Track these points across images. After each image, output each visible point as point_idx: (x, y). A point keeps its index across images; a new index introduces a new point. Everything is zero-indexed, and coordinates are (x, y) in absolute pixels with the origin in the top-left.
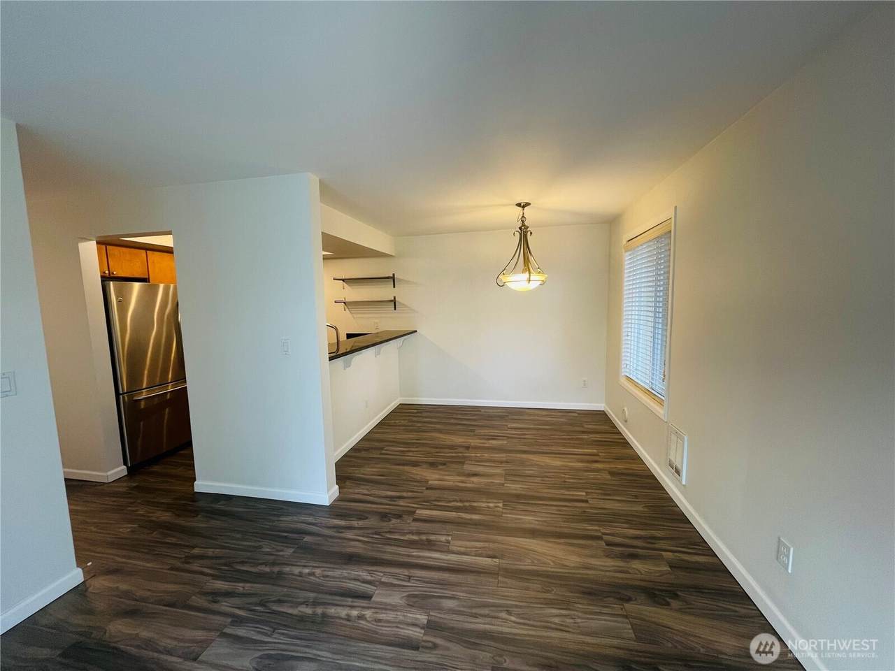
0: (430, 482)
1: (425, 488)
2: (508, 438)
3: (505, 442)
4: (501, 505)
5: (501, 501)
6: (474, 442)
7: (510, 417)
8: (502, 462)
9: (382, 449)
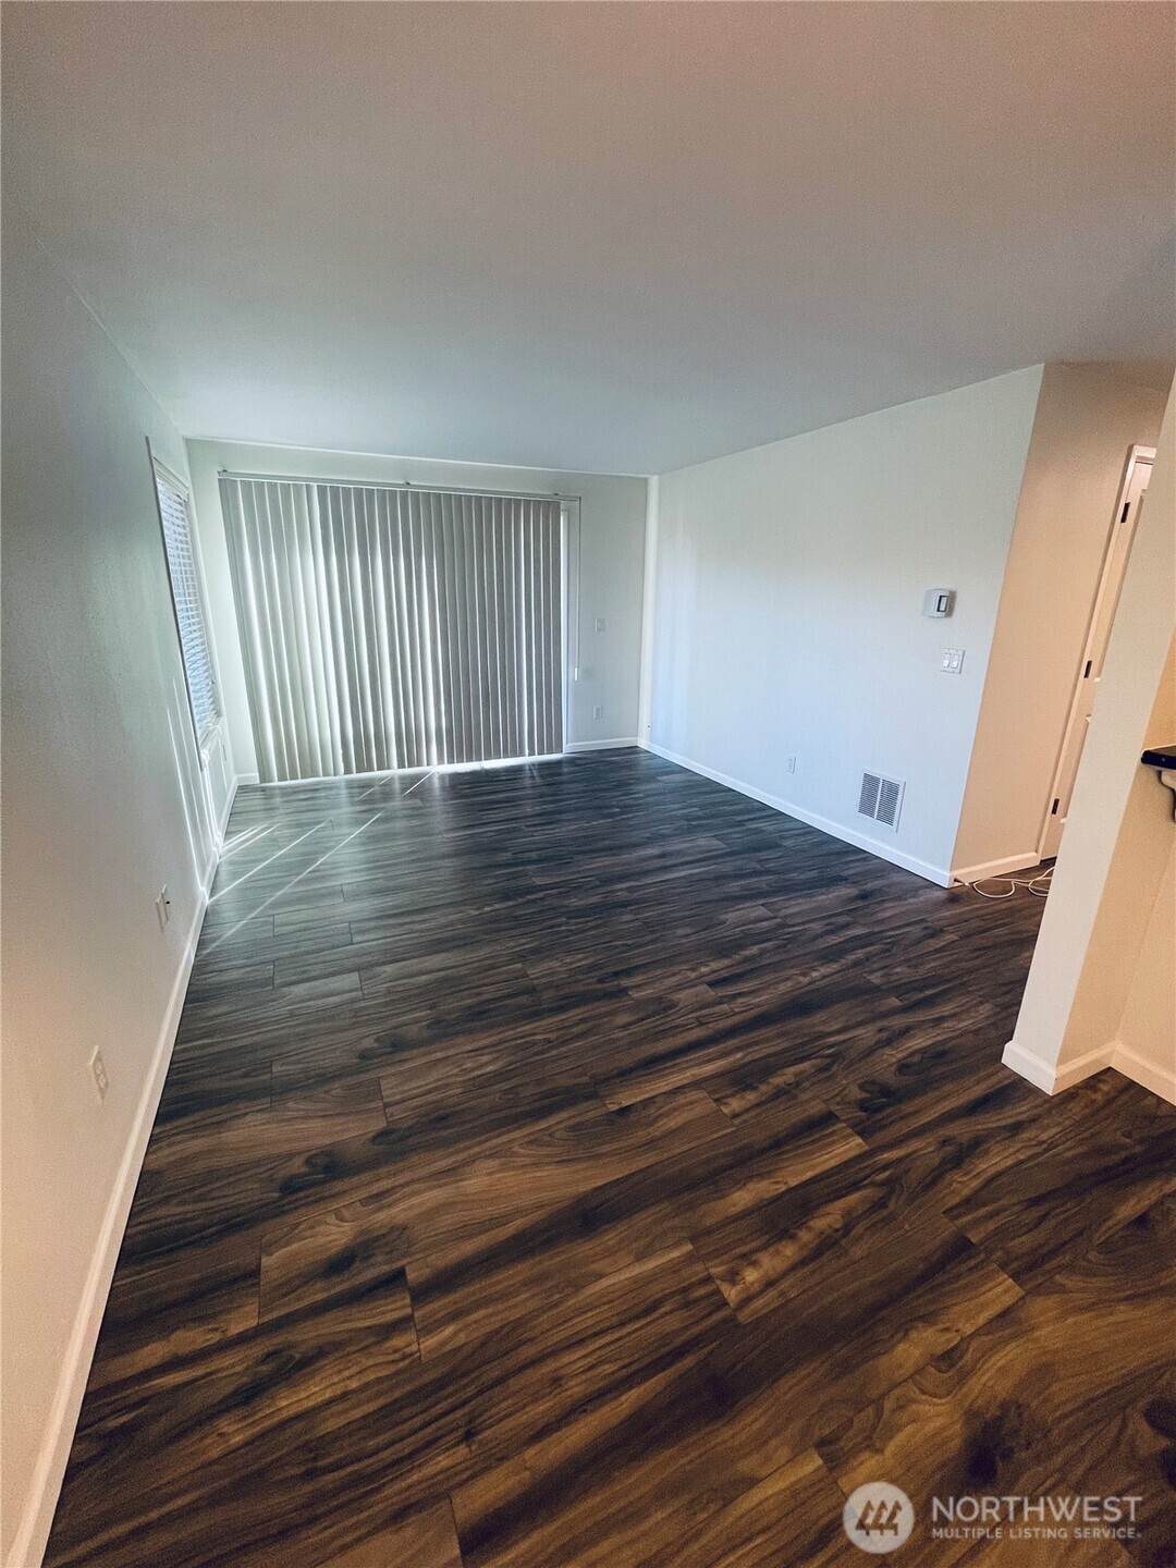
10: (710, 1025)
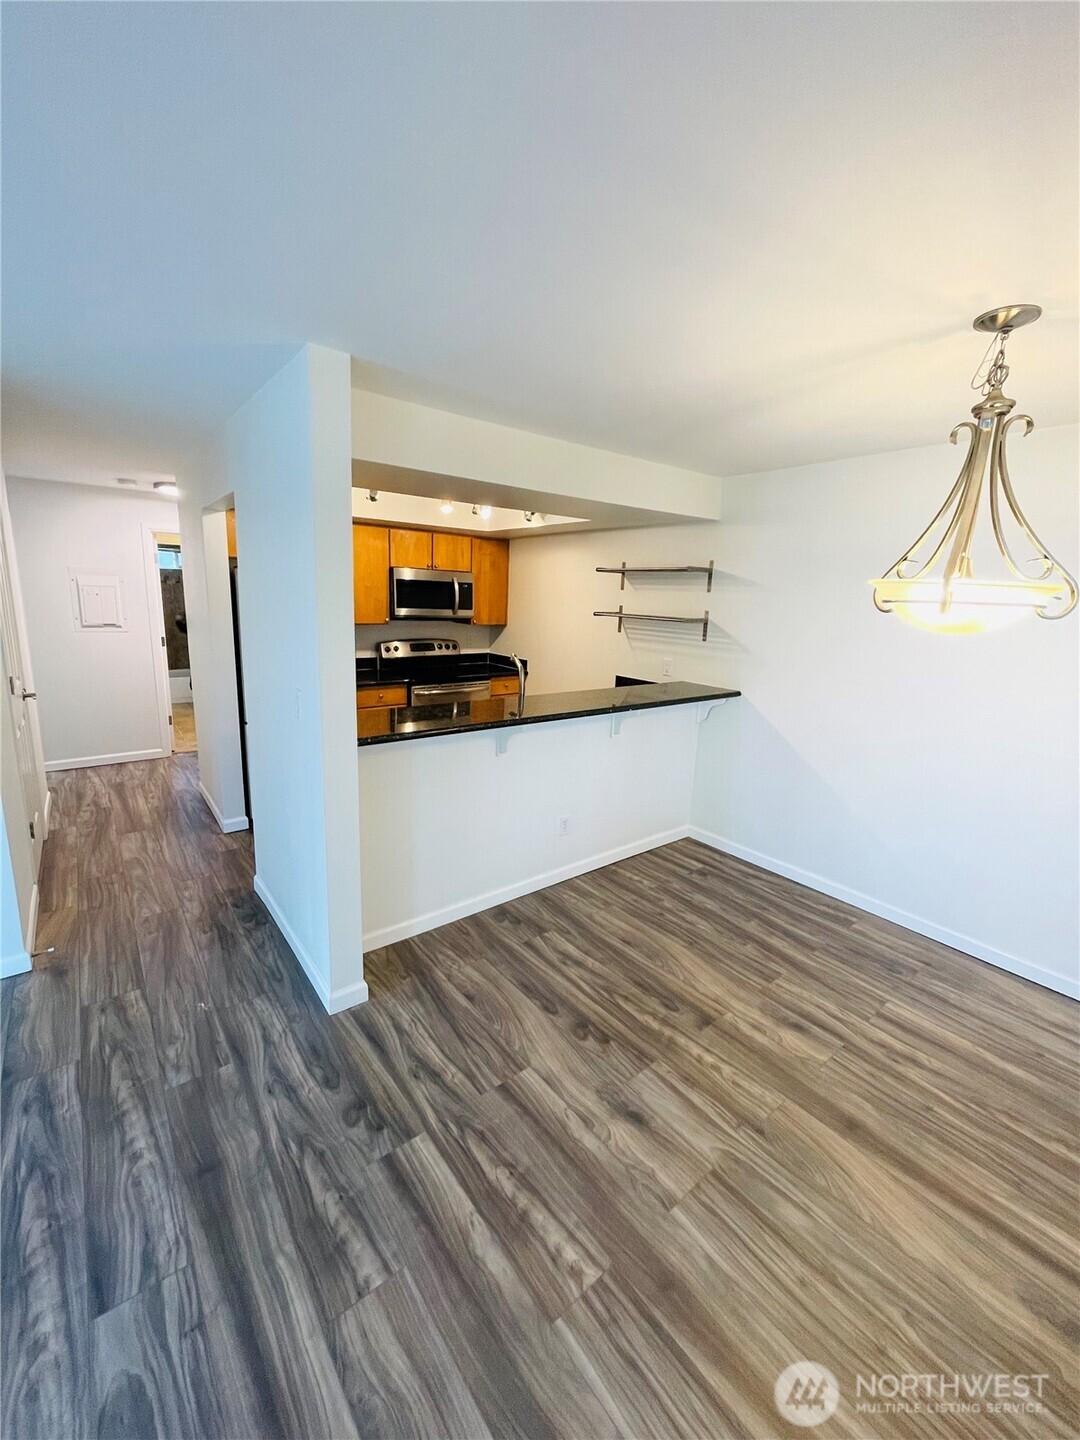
0: (528, 1075)
1: (497, 1082)
2: (849, 1047)
3: (823, 1057)
4: (591, 1275)
5: (606, 1262)
6: (743, 1012)
7: (920, 980)
8: (744, 1120)
9: (540, 930)
10: (207, 1310)
